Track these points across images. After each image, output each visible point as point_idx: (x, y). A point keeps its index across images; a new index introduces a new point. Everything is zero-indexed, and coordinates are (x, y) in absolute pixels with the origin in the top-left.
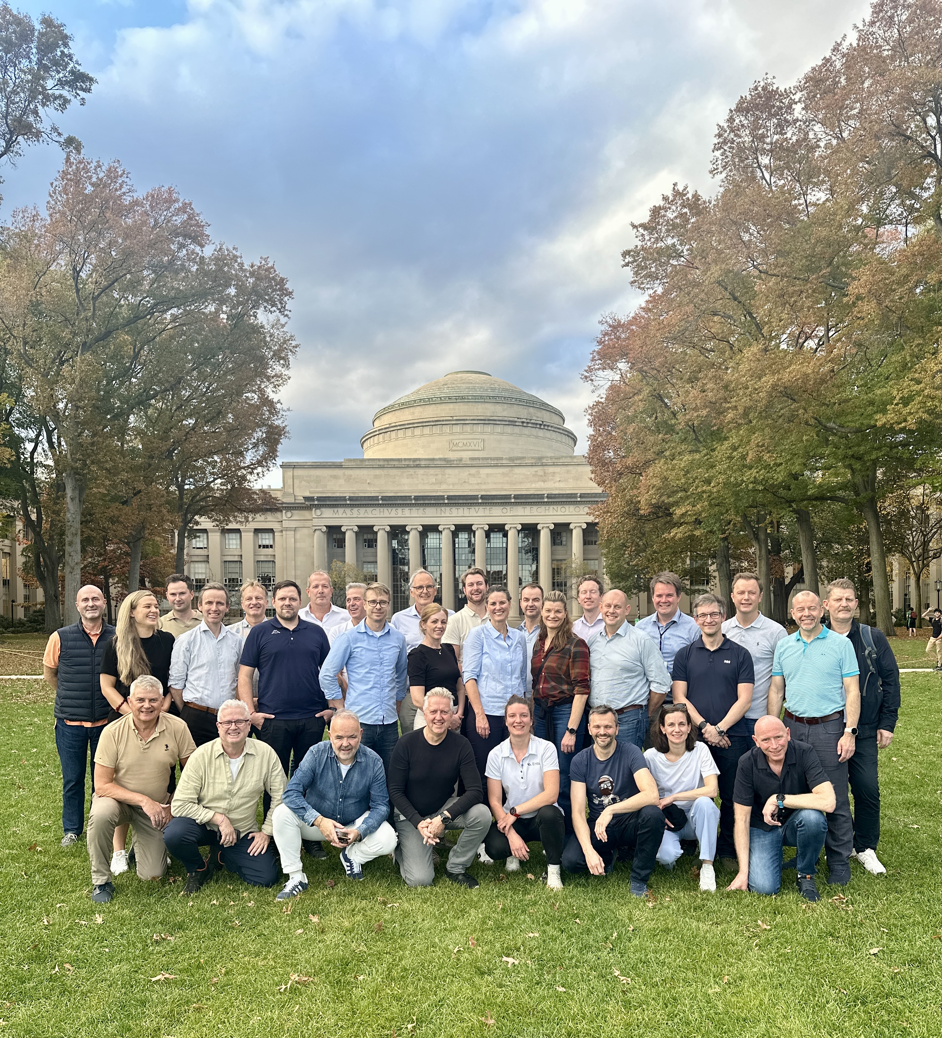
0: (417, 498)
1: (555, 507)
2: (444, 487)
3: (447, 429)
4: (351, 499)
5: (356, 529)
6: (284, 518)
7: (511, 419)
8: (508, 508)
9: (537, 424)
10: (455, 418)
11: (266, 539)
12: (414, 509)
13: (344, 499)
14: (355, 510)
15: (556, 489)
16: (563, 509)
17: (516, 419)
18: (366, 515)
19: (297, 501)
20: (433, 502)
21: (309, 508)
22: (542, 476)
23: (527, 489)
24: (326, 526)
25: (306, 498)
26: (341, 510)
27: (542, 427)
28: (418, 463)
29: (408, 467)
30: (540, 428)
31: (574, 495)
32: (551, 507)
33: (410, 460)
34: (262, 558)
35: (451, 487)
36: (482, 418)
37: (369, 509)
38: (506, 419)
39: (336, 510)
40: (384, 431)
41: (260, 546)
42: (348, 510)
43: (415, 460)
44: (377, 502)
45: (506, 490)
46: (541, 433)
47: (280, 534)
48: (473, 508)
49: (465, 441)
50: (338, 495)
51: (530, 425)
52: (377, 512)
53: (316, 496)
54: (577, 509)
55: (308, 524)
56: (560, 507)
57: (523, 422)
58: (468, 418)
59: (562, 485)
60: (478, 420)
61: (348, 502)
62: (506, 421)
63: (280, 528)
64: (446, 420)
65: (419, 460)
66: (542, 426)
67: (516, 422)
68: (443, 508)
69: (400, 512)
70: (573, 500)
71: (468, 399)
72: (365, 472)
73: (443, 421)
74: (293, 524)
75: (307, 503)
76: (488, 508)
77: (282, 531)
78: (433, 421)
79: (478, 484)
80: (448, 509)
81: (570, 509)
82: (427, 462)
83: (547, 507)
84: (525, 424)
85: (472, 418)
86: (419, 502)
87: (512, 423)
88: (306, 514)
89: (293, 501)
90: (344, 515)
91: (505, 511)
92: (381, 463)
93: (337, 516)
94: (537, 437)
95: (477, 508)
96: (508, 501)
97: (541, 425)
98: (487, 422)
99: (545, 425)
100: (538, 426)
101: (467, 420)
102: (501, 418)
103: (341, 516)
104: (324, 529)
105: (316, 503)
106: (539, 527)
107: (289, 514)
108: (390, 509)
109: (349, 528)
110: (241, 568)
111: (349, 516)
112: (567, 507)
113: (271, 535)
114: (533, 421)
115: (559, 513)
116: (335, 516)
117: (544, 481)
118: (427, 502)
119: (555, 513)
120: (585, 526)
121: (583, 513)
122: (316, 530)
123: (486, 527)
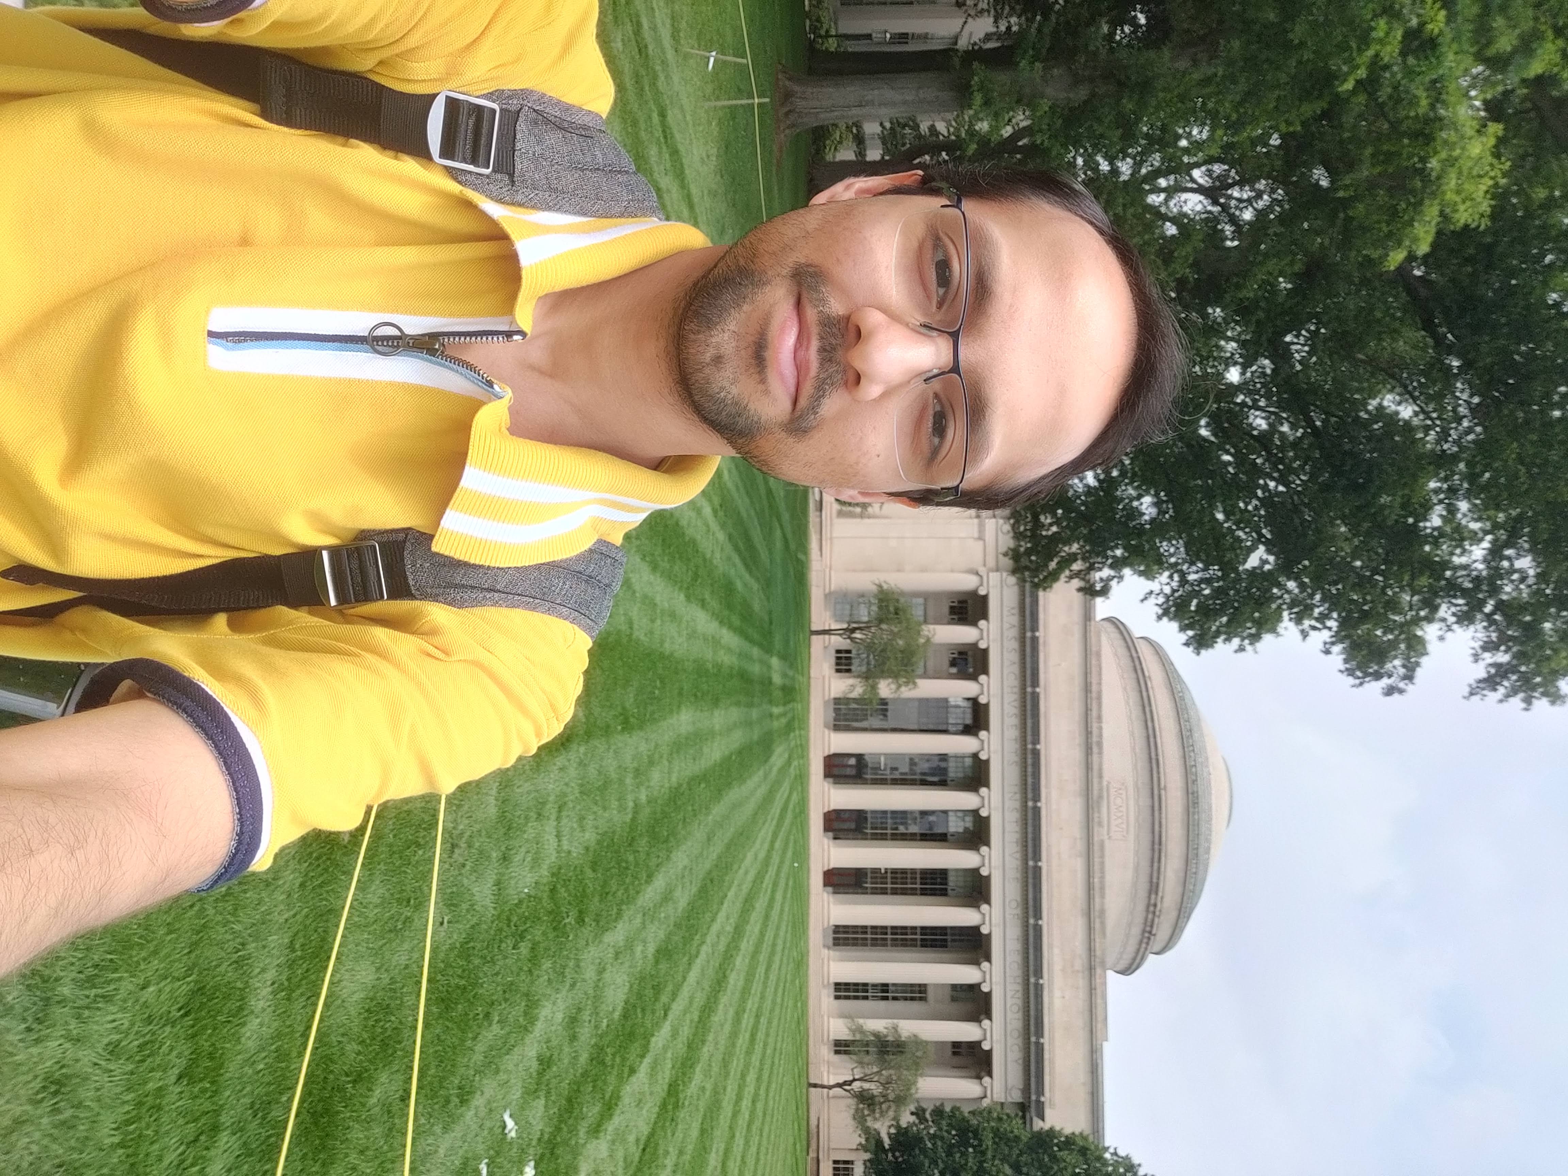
0: (1036, 754)
1: (1019, 995)
2: (1054, 794)
3: (1144, 778)
4: (1035, 640)
5: (982, 645)
7: (1161, 886)
8: (1019, 911)
9: (1152, 926)
10: (1163, 792)
12: (1017, 746)
13: (1035, 628)
14: (1015, 645)
15: (1051, 997)
16: (1015, 1008)
17: (1160, 894)
18: (1006, 663)
20: (1030, 780)
22: (1072, 966)
23: (1051, 946)
24: (987, 595)
26: (1015, 620)
27: (1147, 935)
28: (1095, 750)
29: (1088, 732)
30: (1144, 931)
31: (1040, 1033)
32: (1019, 988)
33: (1100, 736)
35: (1054, 807)
36: (1164, 839)
37: (1016, 669)
38: (1162, 878)
39: (1016, 611)
40: (1138, 667)
42: (1014, 632)
43: (1100, 744)
44: (1029, 683)
45: (1050, 908)
46: (1136, 931)
48: (1018, 848)
49: (1124, 809)
50: (1041, 616)
51: (1150, 916)
52: (1012, 681)
54: (1016, 1034)
55: (991, 562)
56: (1019, 1002)
57: (1155, 905)
58: (1163, 815)
59: (1058, 1003)
60: (1160, 832)
61: (1029, 634)
62: (1158, 878)
64: (1159, 779)
65: (1100, 753)
66: (1148, 933)
67: (1157, 894)
68: (1018, 796)
69: (1012, 721)
70: (1032, 1029)
71: (1194, 813)
72: (1079, 658)
73: (1158, 773)
74: (990, 536)
76: (1019, 875)
78: (1157, 755)
79: (1059, 853)
80: (1018, 805)
81: (1015, 1021)
82: (1095, 767)
83: (1019, 980)
84: (1152, 909)
85: (1164, 821)
86: (1029, 756)
87: (1154, 888)
90: (1006, 626)
91: (1014, 904)
92: (1094, 688)
93: (1005, 613)
94: (1130, 925)
95: (1018, 855)
96: (1031, 913)
97: (1150, 932)
98: (1156, 847)
99: (1149, 938)
100: (1148, 929)
101: (1160, 813)
102: (1162, 869)
103: (1005, 619)
104: (982, 592)
106: (985, 965)
107: (1007, 527)
108: (1017, 704)
109: (985, 634)
111: (1006, 634)
112: (1020, 1015)
114: (1156, 920)
115: (1009, 1002)
116: (1005, 609)
117: (1063, 970)
118: (1030, 769)
119: (1009, 994)
120: (986, 1046)
121: (1009, 1044)
122: (981, 577)
123: (984, 873)
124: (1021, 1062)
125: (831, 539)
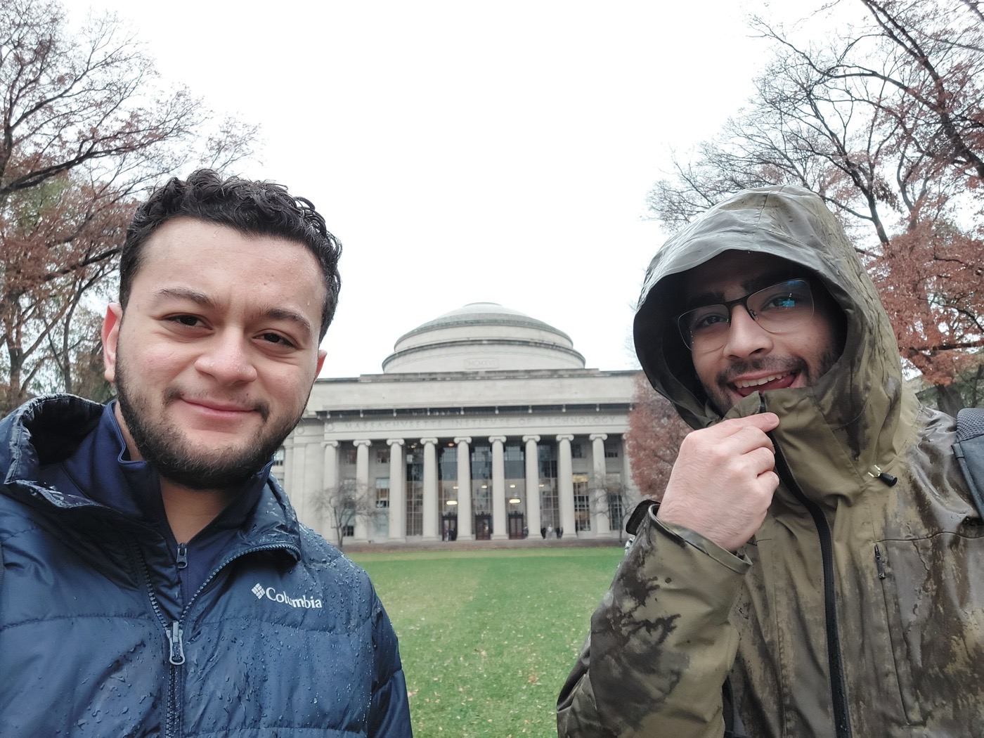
0: (432, 410)
1: (574, 418)
2: (460, 399)
3: (462, 349)
4: (365, 412)
5: (369, 443)
7: (525, 340)
8: (526, 419)
10: (471, 339)
12: (429, 421)
13: (357, 412)
14: (369, 424)
15: (574, 399)
16: (582, 420)
17: (529, 340)
18: (379, 429)
19: (310, 417)
20: (449, 413)
21: (321, 422)
22: (558, 387)
23: (545, 400)
24: (338, 441)
25: (318, 413)
26: (353, 424)
28: (433, 376)
29: (424, 380)
30: (552, 349)
31: (594, 406)
32: (570, 418)
33: (426, 374)
35: (467, 399)
36: (496, 338)
37: (383, 423)
38: (520, 339)
39: (348, 423)
40: (403, 353)
42: (361, 424)
43: (431, 374)
44: (391, 415)
45: (523, 401)
46: (553, 353)
47: (291, 451)
48: (489, 419)
49: (481, 360)
50: (351, 408)
51: (543, 345)
52: (390, 425)
53: (328, 409)
54: (597, 420)
55: (320, 439)
56: (578, 417)
57: (536, 343)
58: (483, 338)
59: (579, 396)
60: (493, 341)
61: (362, 415)
62: (520, 341)
63: (290, 445)
64: (462, 341)
65: (436, 373)
66: (554, 347)
67: (529, 342)
68: (458, 420)
69: (415, 424)
70: (592, 410)
71: (484, 321)
72: (380, 386)
73: (459, 341)
74: (306, 441)
75: (318, 417)
76: (505, 419)
77: (292, 448)
78: (450, 343)
79: (494, 396)
80: (464, 420)
81: (589, 420)
83: (565, 418)
84: (538, 345)
85: (487, 339)
86: (435, 414)
87: (525, 343)
88: (318, 429)
90: (357, 429)
91: (522, 422)
92: (397, 377)
93: (350, 430)
94: (549, 357)
95: (493, 419)
96: (525, 411)
97: (552, 345)
98: (501, 343)
99: (557, 346)
101: (482, 340)
102: (516, 339)
103: (353, 430)
104: (336, 444)
105: (328, 417)
106: (558, 438)
107: (301, 430)
108: (404, 422)
109: (362, 442)
111: (361, 430)
112: (586, 417)
114: (545, 342)
115: (578, 424)
116: (347, 430)
117: (560, 393)
118: (442, 413)
119: (574, 424)
120: (605, 437)
121: (603, 424)
122: (326, 445)
123: (504, 440)
124: (612, 417)
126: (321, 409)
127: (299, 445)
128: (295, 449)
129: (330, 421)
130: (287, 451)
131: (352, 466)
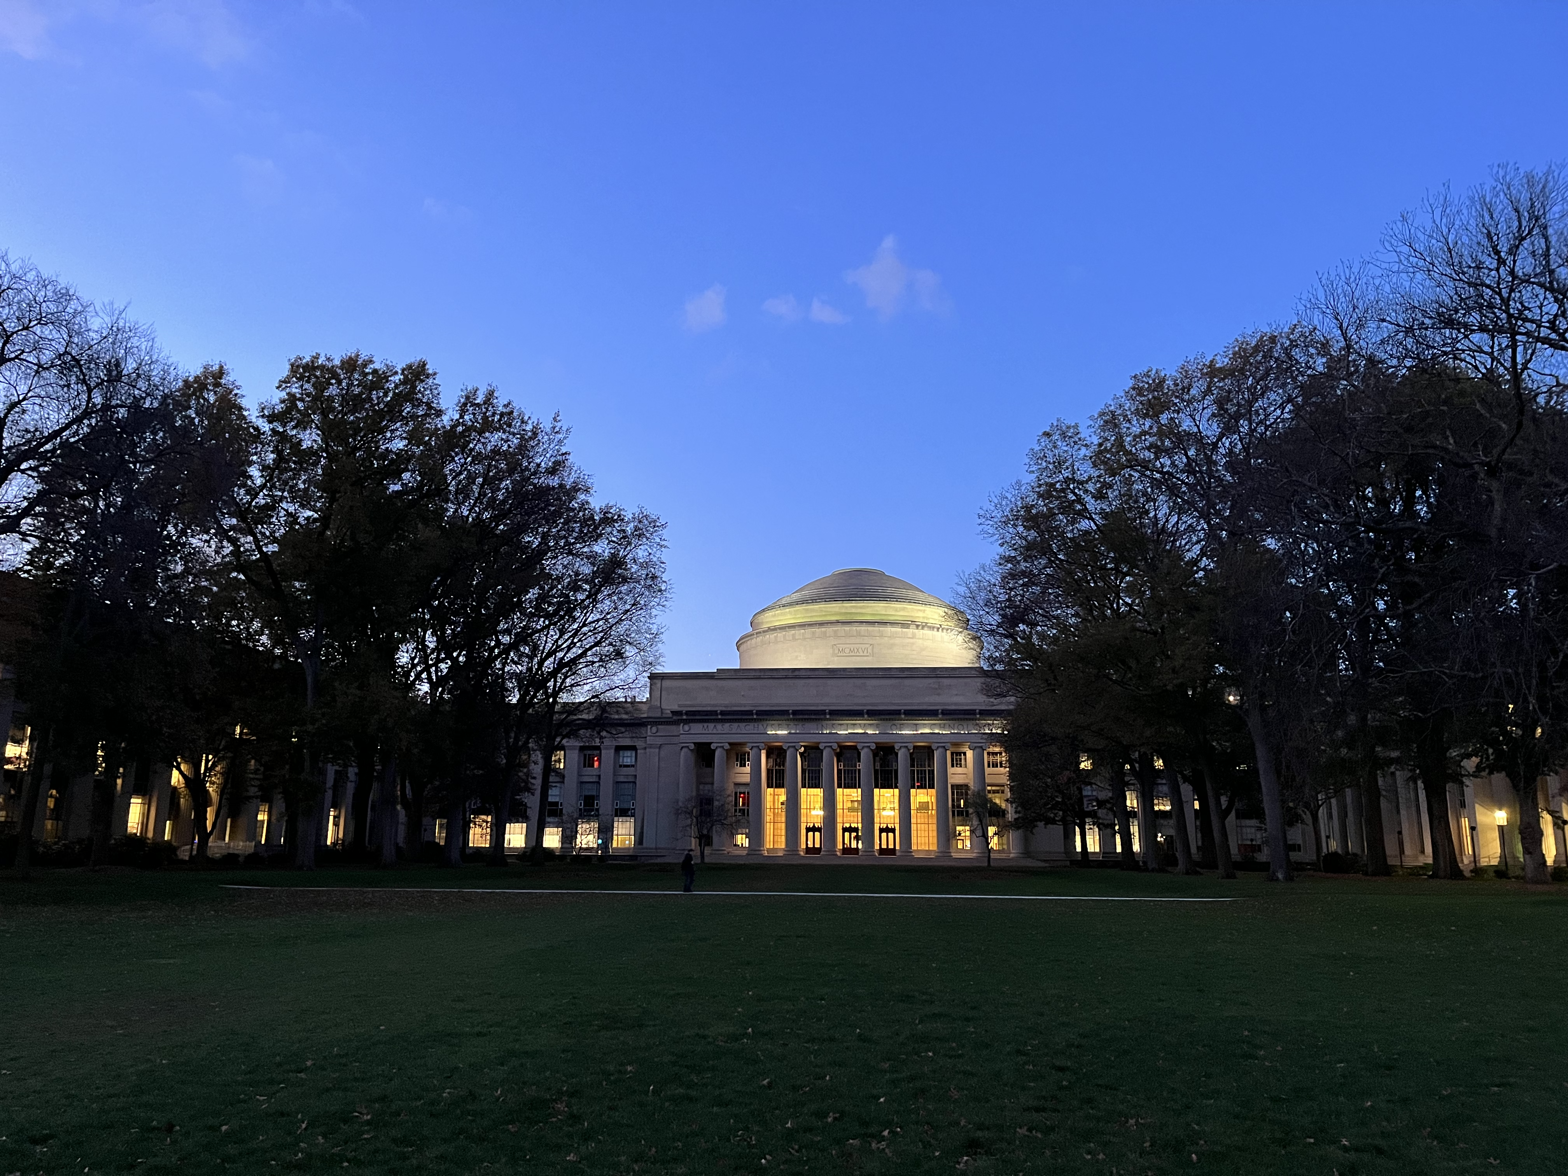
0: (796, 712)
2: (826, 700)
3: (831, 633)
4: (723, 713)
5: (727, 746)
6: (649, 734)
7: (904, 622)
9: (934, 627)
11: (627, 758)
12: (792, 724)
13: (715, 713)
14: (727, 725)
15: (952, 704)
17: (910, 622)
18: (738, 731)
19: (664, 716)
20: (813, 716)
21: (676, 723)
23: (919, 704)
24: (694, 743)
25: (674, 713)
26: (711, 725)
28: (797, 673)
29: (786, 678)
31: (972, 711)
34: (622, 779)
36: (871, 621)
37: (742, 725)
38: (898, 622)
39: (706, 725)
40: (762, 634)
41: (621, 766)
42: (719, 726)
44: (750, 717)
45: (894, 704)
47: (642, 751)
49: (852, 647)
50: (709, 709)
51: (926, 628)
52: (748, 727)
53: (684, 709)
55: (675, 740)
57: (918, 626)
58: (855, 621)
59: (960, 699)
60: (866, 623)
61: (720, 717)
62: (898, 624)
63: (644, 745)
66: (940, 629)
67: (910, 625)
68: (824, 724)
70: (972, 717)
72: (739, 683)
74: (659, 741)
75: (675, 718)
77: (645, 748)
80: (830, 724)
82: (808, 673)
84: (920, 628)
85: (859, 621)
86: (798, 717)
87: (906, 626)
88: (673, 729)
89: (659, 715)
90: (715, 731)
92: (758, 674)
93: (706, 732)
96: (898, 716)
97: (938, 628)
98: (876, 625)
99: (943, 628)
100: (936, 629)
101: (854, 623)
102: (892, 621)
103: (710, 732)
104: (692, 746)
105: (685, 717)
106: (933, 746)
107: (654, 729)
109: (720, 745)
110: (598, 790)
111: (719, 731)
112: (964, 724)
113: (634, 753)
114: (929, 624)
115: (956, 730)
116: (704, 731)
117: (939, 694)
118: (806, 717)
122: (682, 747)
123: (873, 747)
125: (656, 849)
126: (676, 708)
127: (651, 746)
128: (648, 750)
129: (686, 722)
130: (639, 751)
131: (709, 770)
